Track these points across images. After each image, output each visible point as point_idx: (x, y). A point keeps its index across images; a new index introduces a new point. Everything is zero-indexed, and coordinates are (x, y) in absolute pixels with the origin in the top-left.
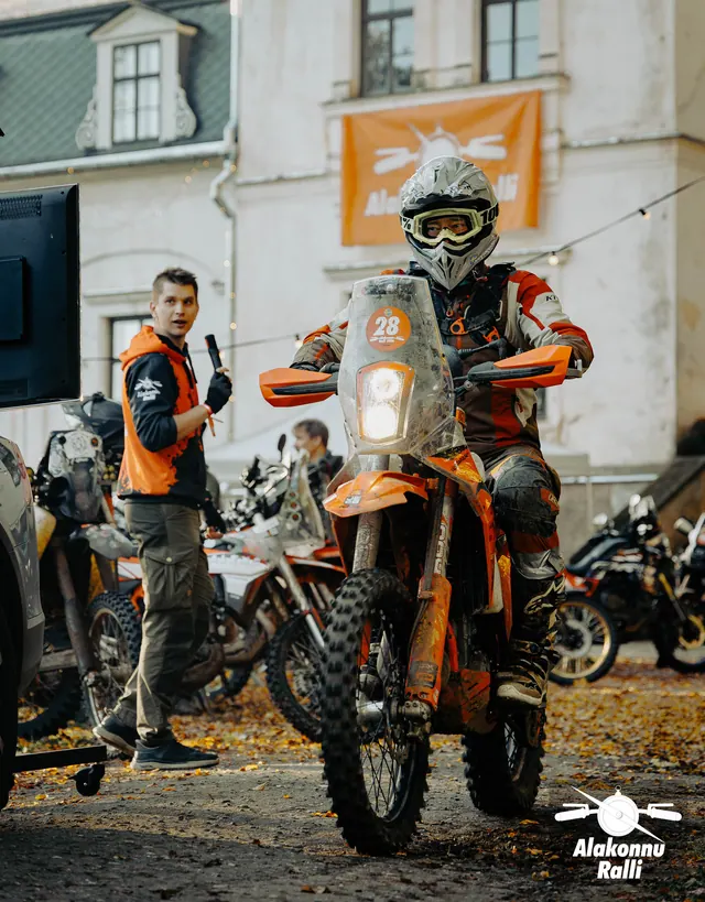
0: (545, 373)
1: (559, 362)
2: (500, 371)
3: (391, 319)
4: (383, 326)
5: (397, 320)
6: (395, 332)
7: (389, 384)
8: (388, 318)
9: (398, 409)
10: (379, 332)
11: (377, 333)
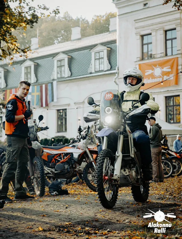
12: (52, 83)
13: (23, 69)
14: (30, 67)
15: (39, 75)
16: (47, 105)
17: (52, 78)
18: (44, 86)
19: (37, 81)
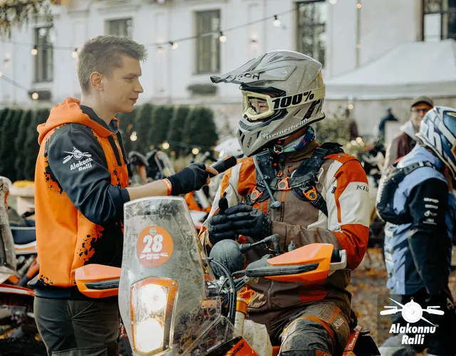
0: (311, 270)
1: (322, 260)
2: (272, 268)
3: (156, 237)
4: (149, 243)
5: (161, 237)
6: (159, 249)
7: (155, 298)
8: (153, 237)
9: (163, 323)
10: (147, 249)
11: (145, 251)
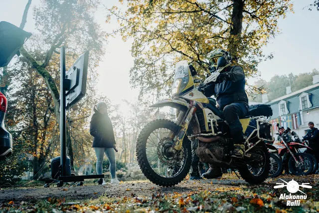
12: (299, 113)
13: (279, 106)
14: (284, 104)
15: (290, 109)
16: (297, 127)
17: (299, 110)
18: (294, 116)
19: (289, 112)
